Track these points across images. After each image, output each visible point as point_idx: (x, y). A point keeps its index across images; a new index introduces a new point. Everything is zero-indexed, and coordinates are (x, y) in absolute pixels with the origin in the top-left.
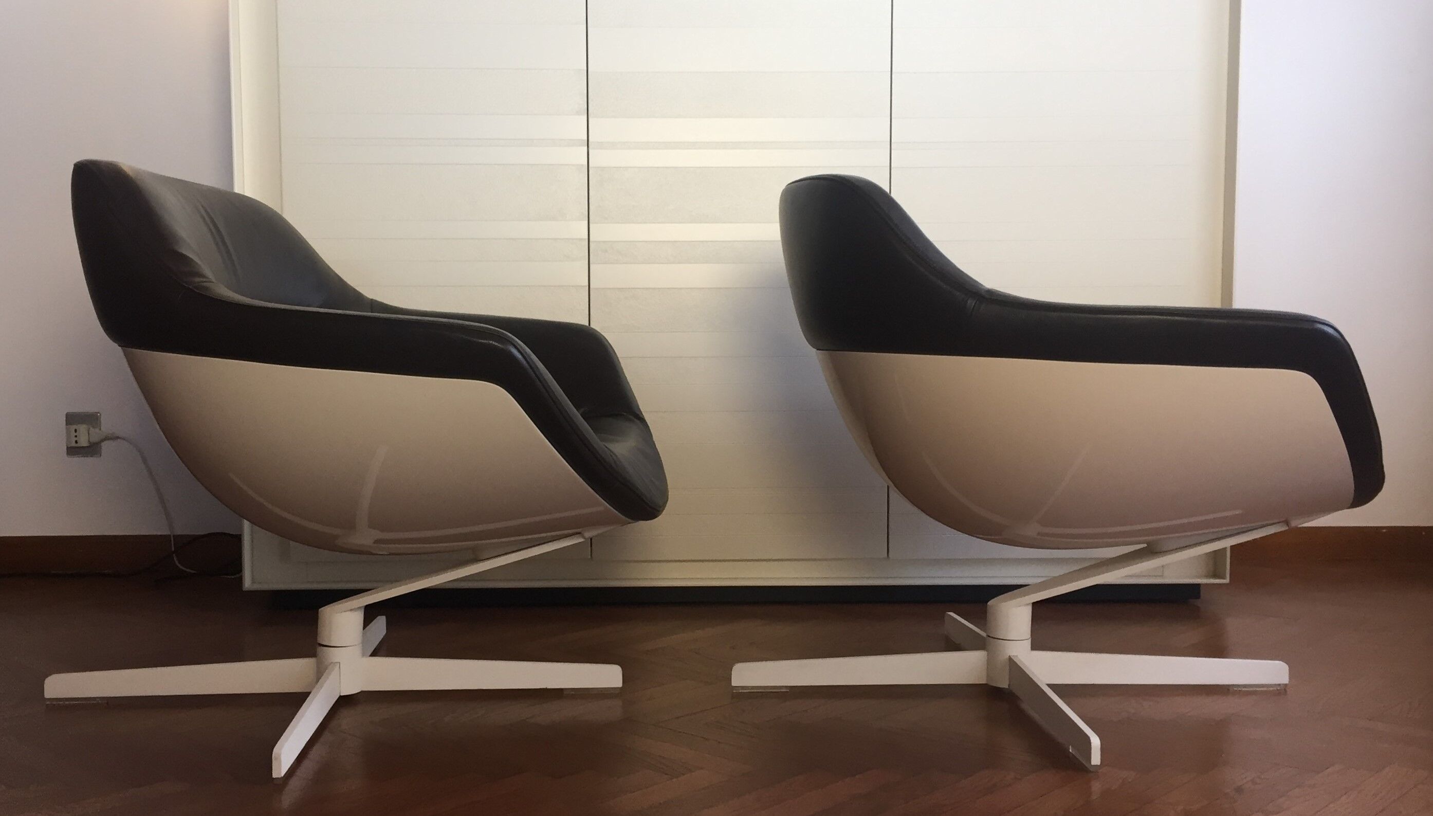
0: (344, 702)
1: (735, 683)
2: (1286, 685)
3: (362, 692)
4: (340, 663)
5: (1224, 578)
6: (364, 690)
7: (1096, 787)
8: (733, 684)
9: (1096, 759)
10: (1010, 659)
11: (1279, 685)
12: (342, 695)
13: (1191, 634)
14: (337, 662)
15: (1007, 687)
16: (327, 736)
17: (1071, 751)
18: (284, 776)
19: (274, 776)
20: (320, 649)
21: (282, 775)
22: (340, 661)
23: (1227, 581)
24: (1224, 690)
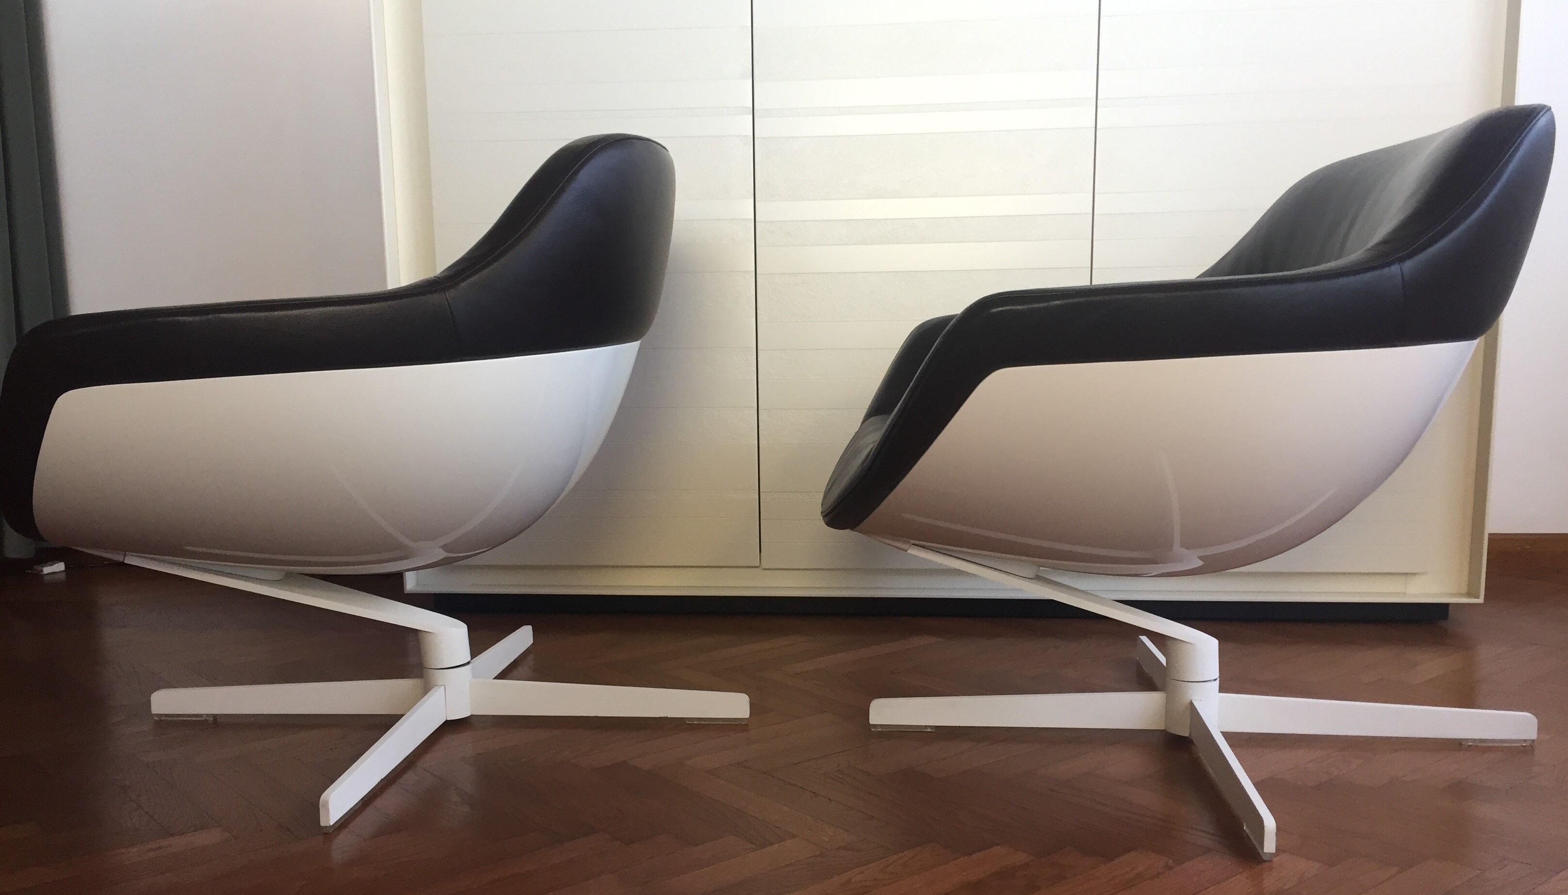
0: (449, 727)
1: (873, 720)
2: (1533, 741)
3: (473, 716)
4: (444, 687)
5: (1477, 597)
7: (1270, 882)
8: (872, 722)
9: (1270, 845)
10: (1191, 703)
11: (1525, 741)
12: (448, 719)
13: (1429, 665)
14: (441, 688)
15: (1186, 735)
17: (1245, 828)
19: (322, 824)
20: (424, 668)
21: (333, 823)
22: (444, 684)
23: (1481, 600)
24: (1457, 746)
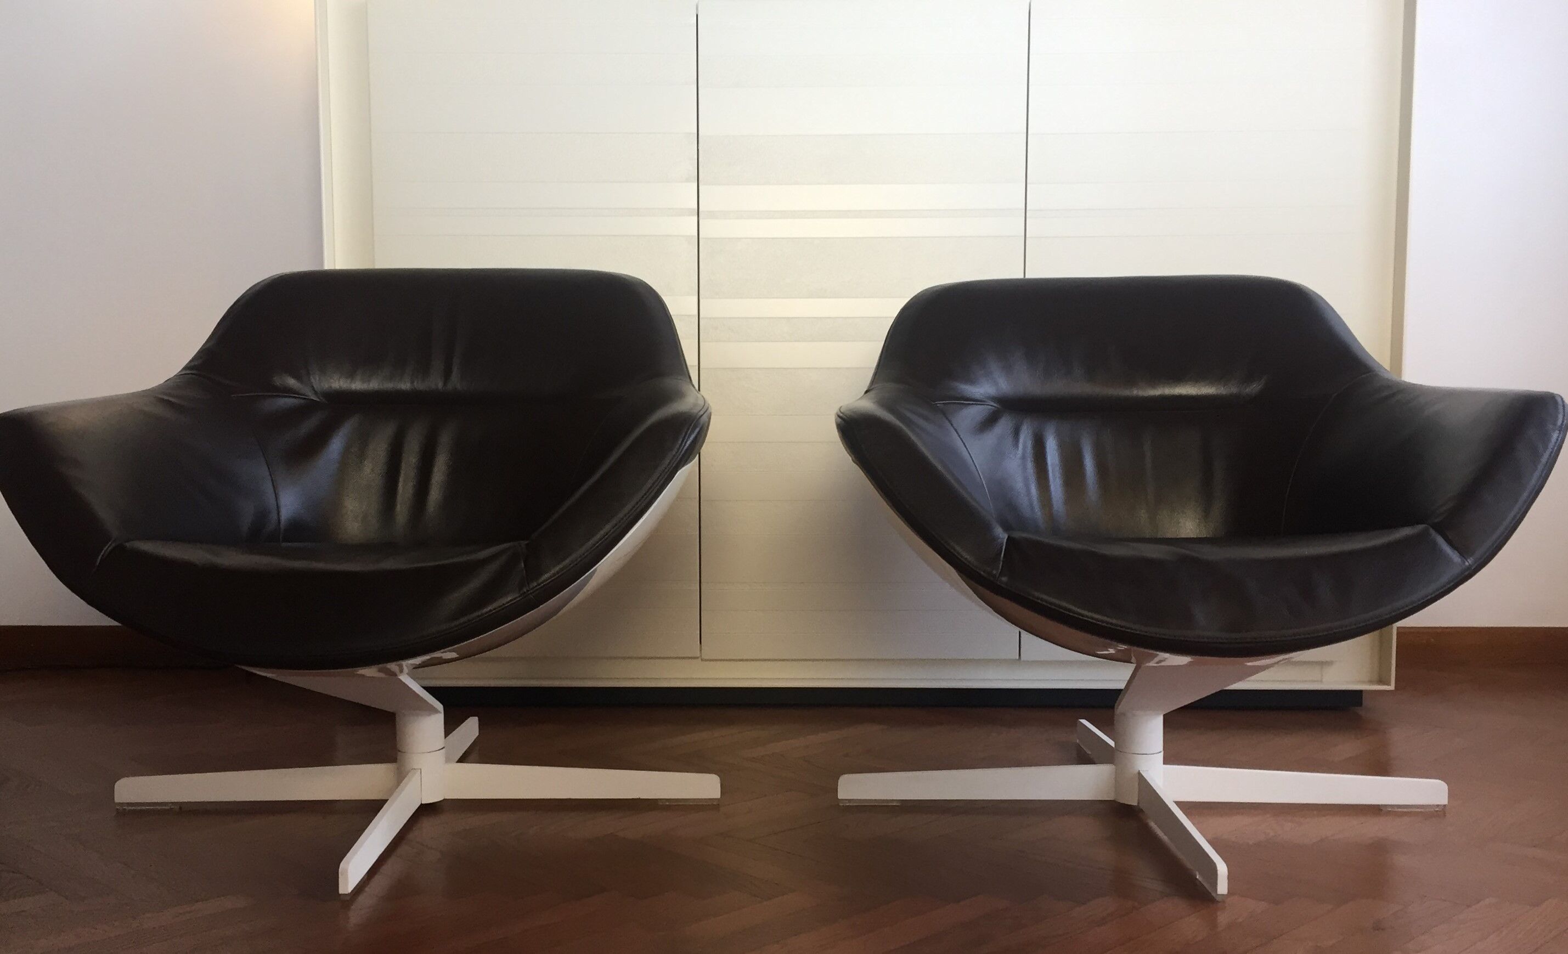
0: (425, 810)
1: (841, 795)
2: (1445, 806)
3: (444, 800)
4: (421, 769)
5: (1388, 684)
6: (447, 797)
7: (1223, 918)
8: (840, 797)
9: (1222, 887)
10: (1139, 773)
11: (1438, 806)
12: (423, 803)
13: (1347, 746)
14: (418, 769)
15: (1135, 804)
16: (403, 849)
17: (1197, 877)
18: (352, 891)
19: (341, 891)
20: (399, 753)
21: (350, 891)
22: (420, 768)
23: (1392, 687)
24: (1375, 810)
